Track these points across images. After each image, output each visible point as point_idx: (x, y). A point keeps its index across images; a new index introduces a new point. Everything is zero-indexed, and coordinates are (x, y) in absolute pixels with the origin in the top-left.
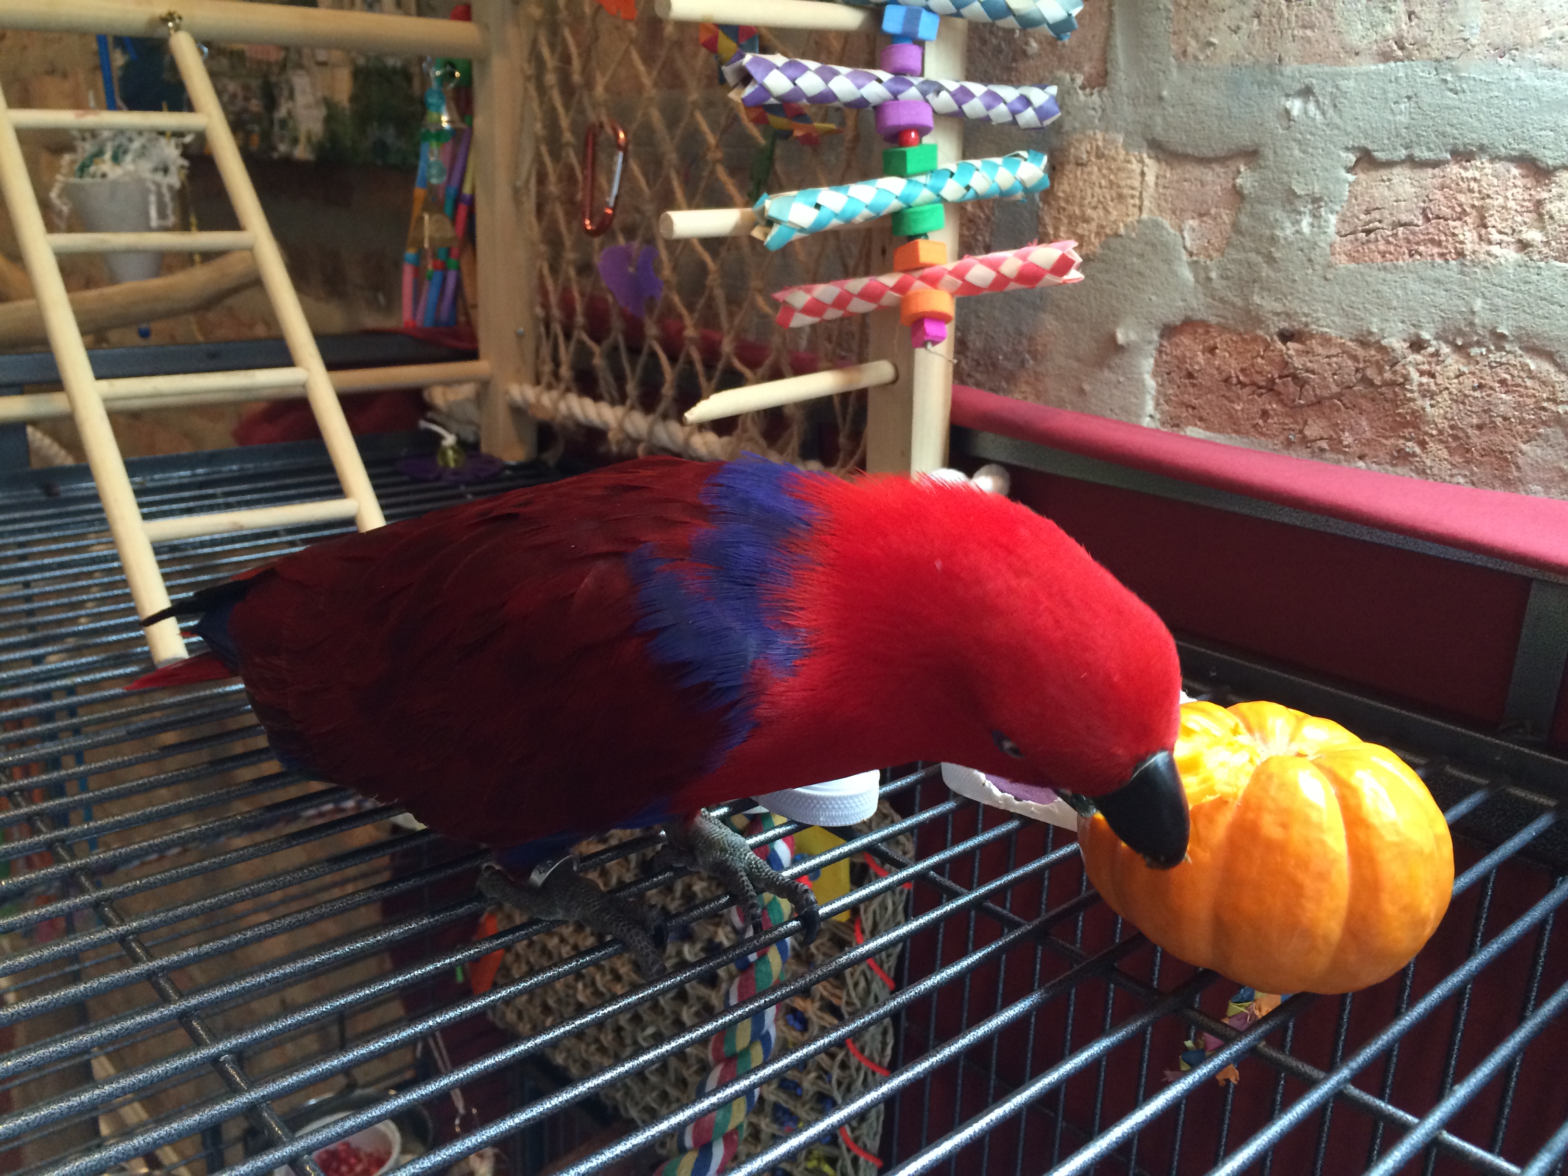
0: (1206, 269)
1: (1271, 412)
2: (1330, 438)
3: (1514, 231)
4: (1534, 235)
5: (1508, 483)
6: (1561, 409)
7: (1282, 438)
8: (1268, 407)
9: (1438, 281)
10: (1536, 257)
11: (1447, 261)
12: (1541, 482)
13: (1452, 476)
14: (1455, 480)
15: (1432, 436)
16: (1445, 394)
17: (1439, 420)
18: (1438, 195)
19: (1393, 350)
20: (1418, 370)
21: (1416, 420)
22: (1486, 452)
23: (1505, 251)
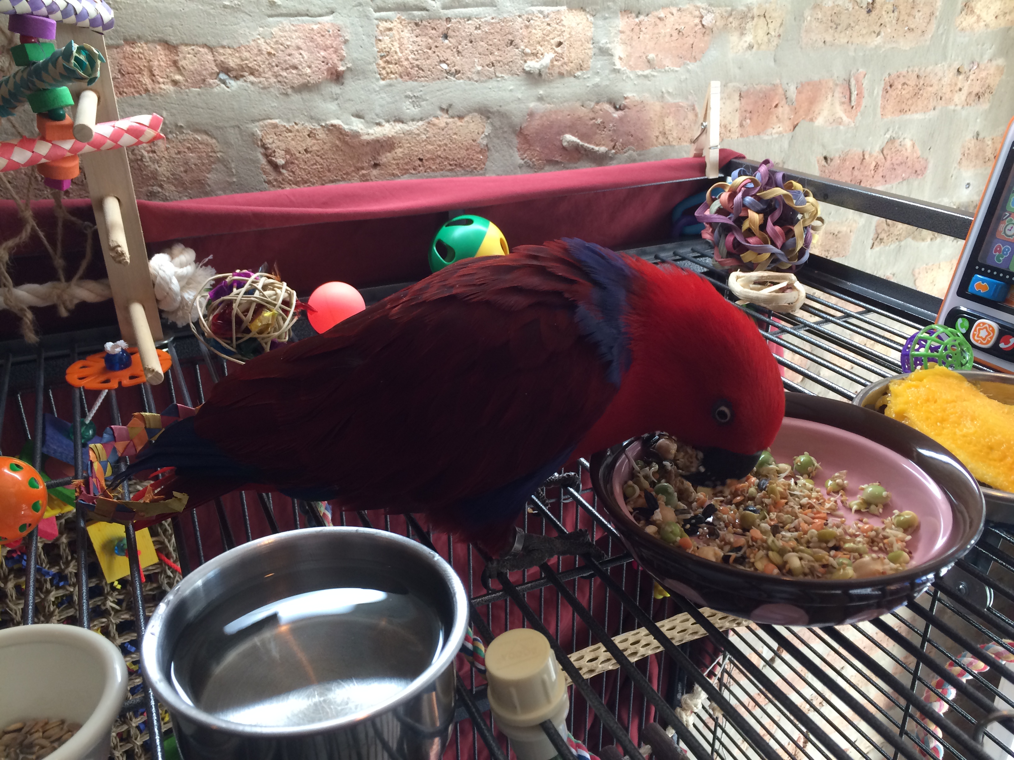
3: (168, 76)
4: (178, 77)
6: (218, 155)
9: (140, 105)
11: (141, 95)
15: (164, 181)
16: (164, 160)
17: (165, 173)
18: (124, 62)
20: (146, 151)
21: (154, 175)
22: (192, 183)
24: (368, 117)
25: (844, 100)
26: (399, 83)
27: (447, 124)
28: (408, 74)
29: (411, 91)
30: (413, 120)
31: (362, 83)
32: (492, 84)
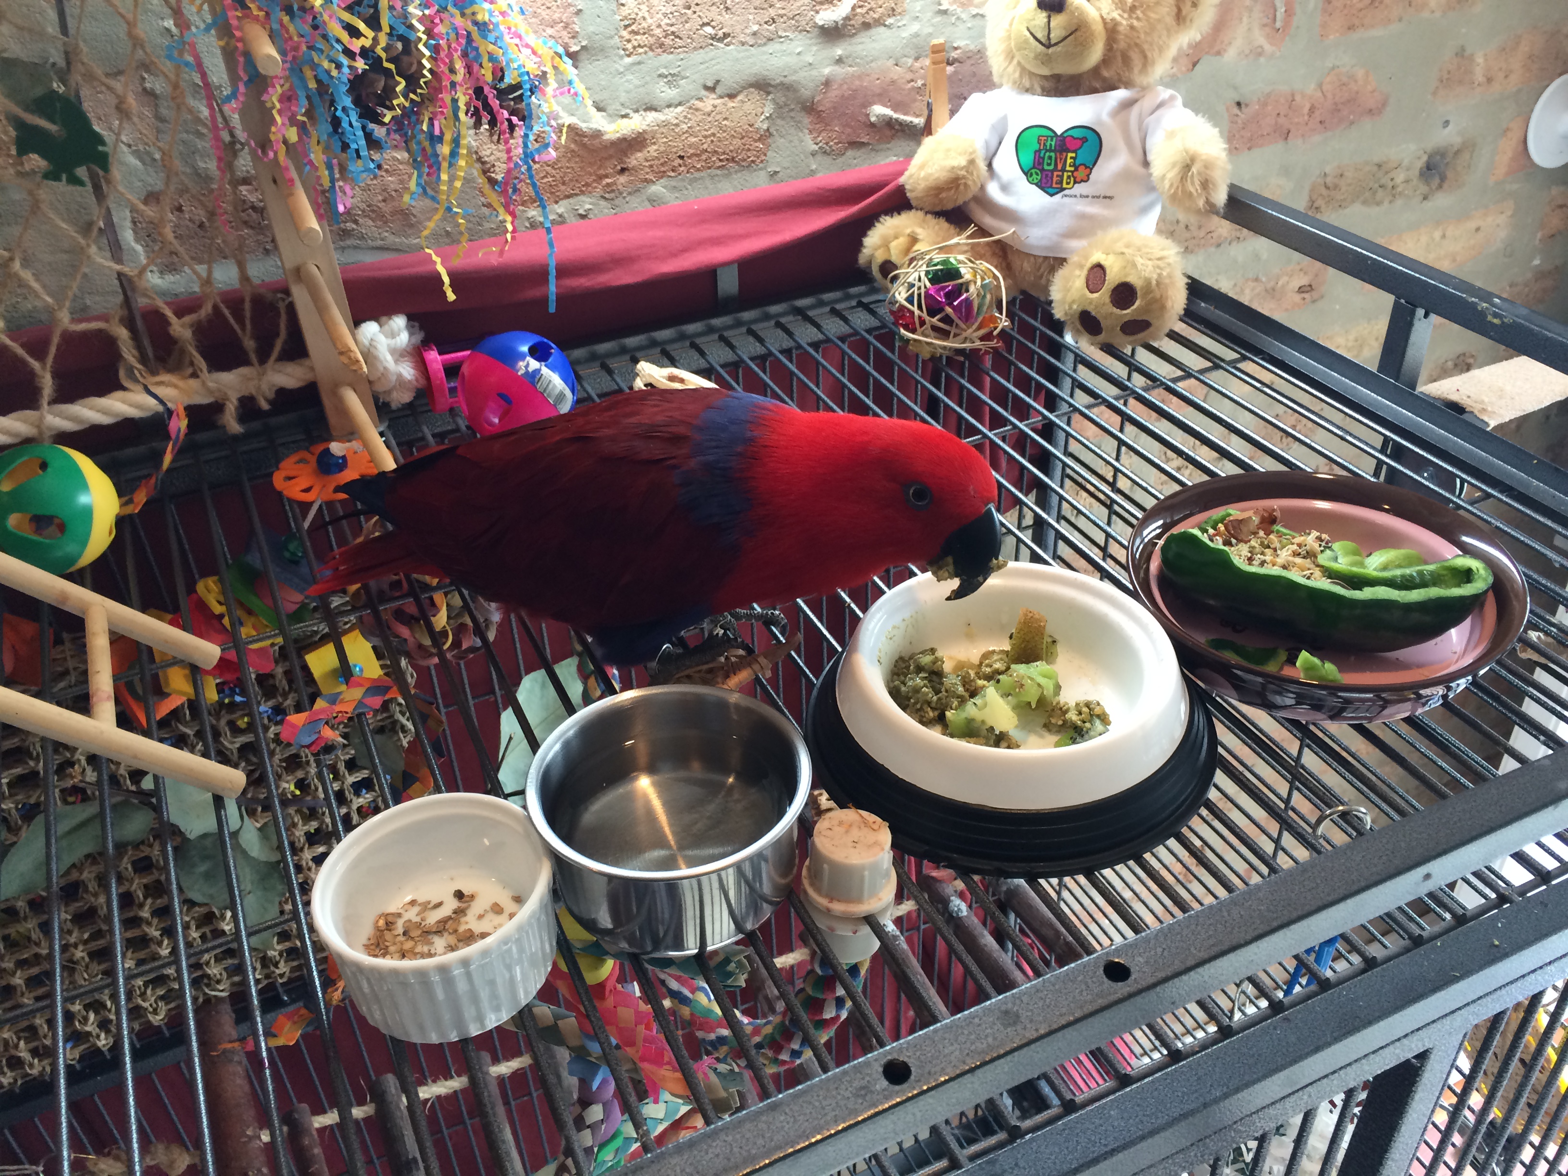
0: (148, 153)
7: (261, 250)
22: (393, 214)
24: (611, 109)
25: (1265, 21)
26: (650, 59)
27: (715, 107)
28: (662, 45)
29: (666, 67)
30: (669, 106)
31: (601, 64)
32: (772, 47)
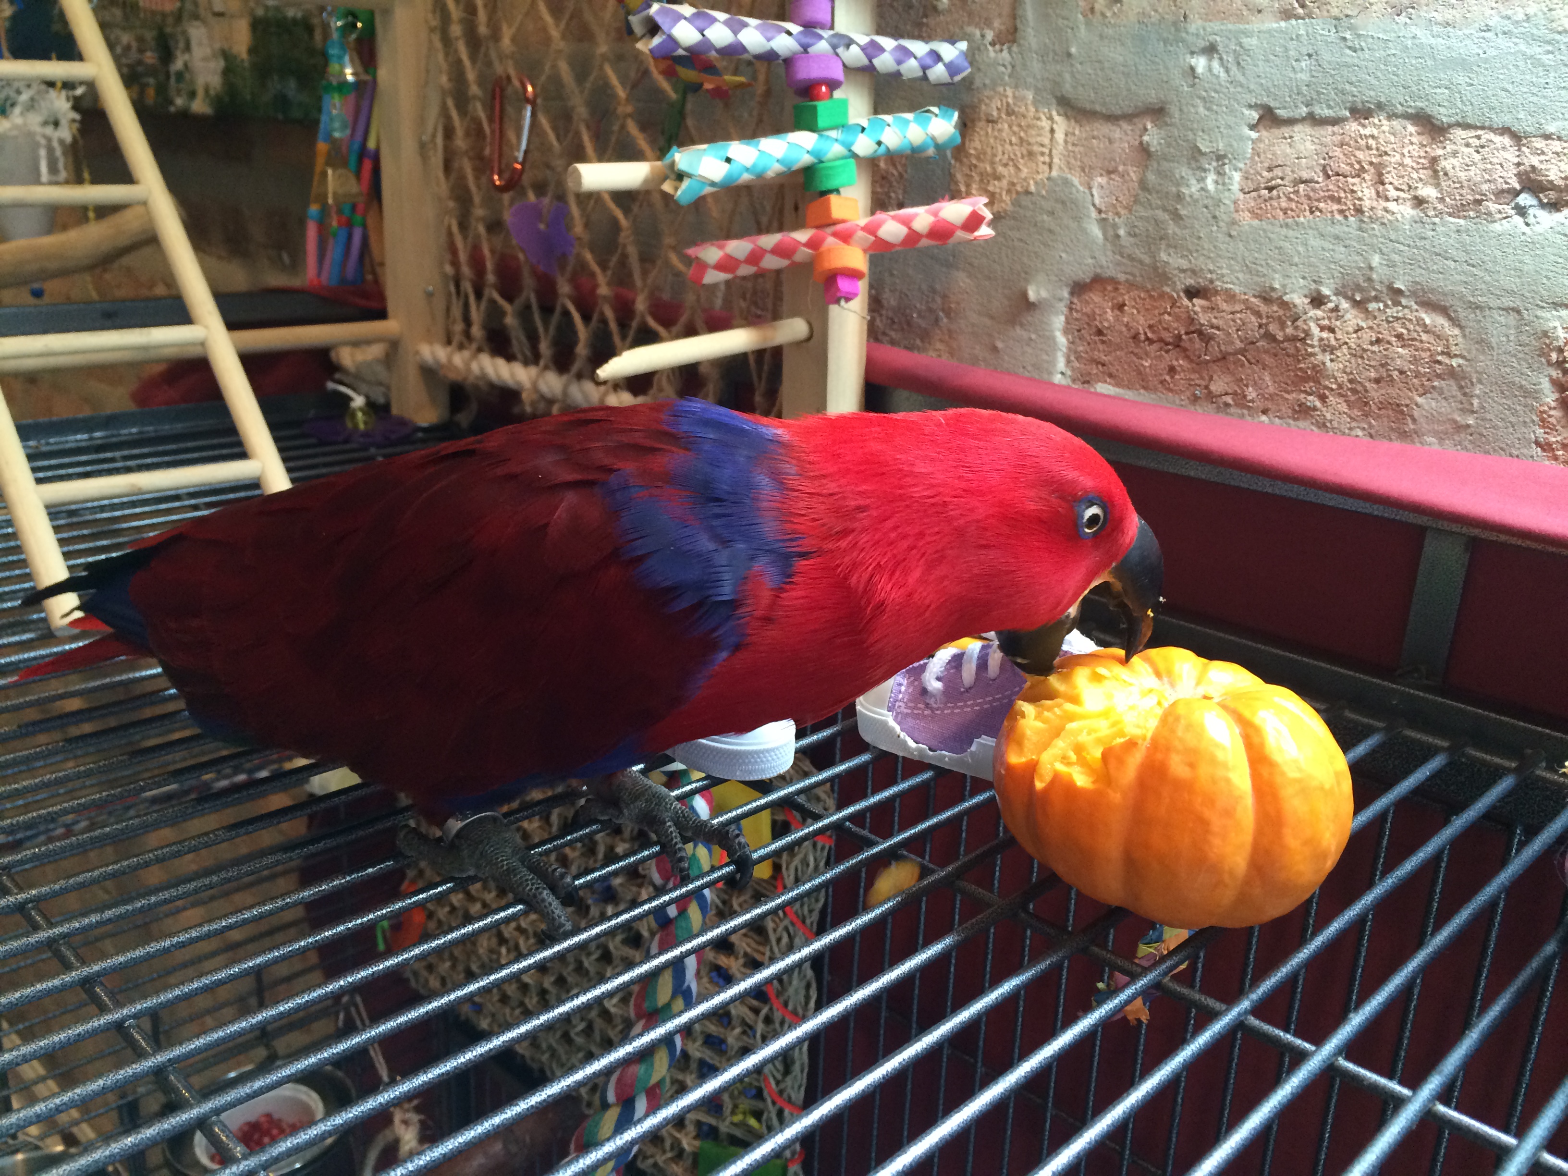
0: (1115, 226)
1: (1178, 369)
2: (1235, 394)
3: (1410, 187)
4: (1429, 192)
5: (1404, 435)
6: (1454, 362)
7: (1188, 393)
8: (1175, 363)
9: (1337, 237)
10: (1431, 213)
11: (1346, 217)
12: (1435, 433)
13: (1350, 429)
14: (1354, 433)
15: (1332, 390)
16: (1345, 349)
17: (1338, 375)
18: (1338, 152)
19: (1295, 306)
20: (1319, 325)
21: (1317, 374)
22: (1382, 406)
23: (1401, 208)
